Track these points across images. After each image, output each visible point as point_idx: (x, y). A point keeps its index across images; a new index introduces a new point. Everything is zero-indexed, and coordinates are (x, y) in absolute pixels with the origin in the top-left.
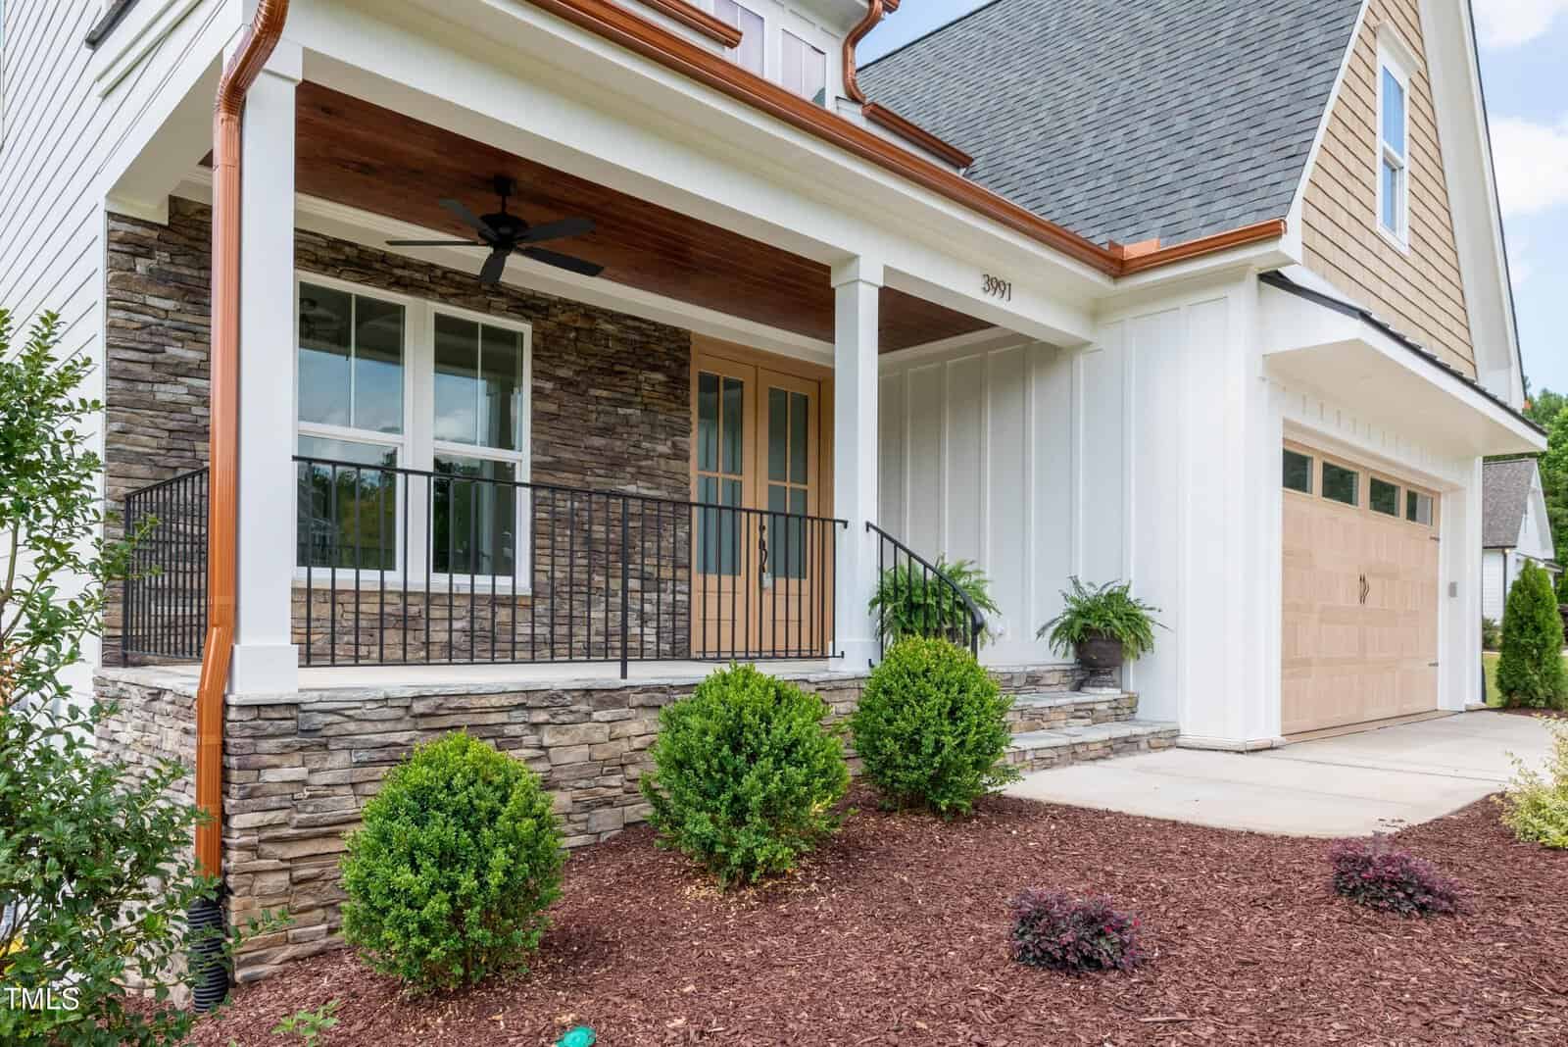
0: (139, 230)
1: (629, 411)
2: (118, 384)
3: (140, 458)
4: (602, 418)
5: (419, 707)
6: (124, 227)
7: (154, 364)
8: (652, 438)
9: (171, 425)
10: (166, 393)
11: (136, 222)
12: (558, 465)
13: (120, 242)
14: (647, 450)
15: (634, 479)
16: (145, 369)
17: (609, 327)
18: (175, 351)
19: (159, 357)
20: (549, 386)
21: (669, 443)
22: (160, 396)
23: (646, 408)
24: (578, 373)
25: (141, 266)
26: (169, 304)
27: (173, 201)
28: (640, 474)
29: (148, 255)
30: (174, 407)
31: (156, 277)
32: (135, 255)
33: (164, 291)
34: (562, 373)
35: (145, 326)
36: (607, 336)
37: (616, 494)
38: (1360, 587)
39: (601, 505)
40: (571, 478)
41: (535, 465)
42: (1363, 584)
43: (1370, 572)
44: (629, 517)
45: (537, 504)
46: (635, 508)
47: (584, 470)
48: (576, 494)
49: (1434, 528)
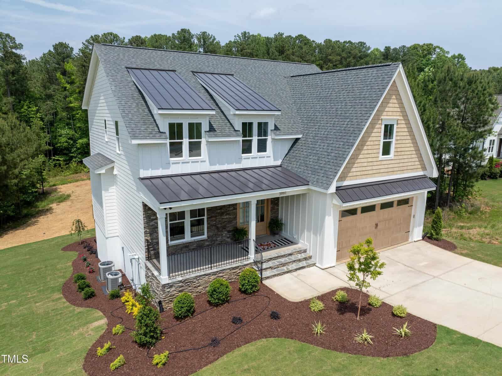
9: (152, 228)
12: (211, 217)
19: (150, 219)
30: (152, 225)
35: (148, 216)
37: (223, 219)
38: (375, 226)
39: (220, 221)
40: (214, 219)
41: (207, 218)
42: (377, 225)
43: (379, 222)
44: (225, 222)
45: (208, 223)
46: (226, 220)
47: (216, 216)
48: (215, 221)
49: (409, 205)
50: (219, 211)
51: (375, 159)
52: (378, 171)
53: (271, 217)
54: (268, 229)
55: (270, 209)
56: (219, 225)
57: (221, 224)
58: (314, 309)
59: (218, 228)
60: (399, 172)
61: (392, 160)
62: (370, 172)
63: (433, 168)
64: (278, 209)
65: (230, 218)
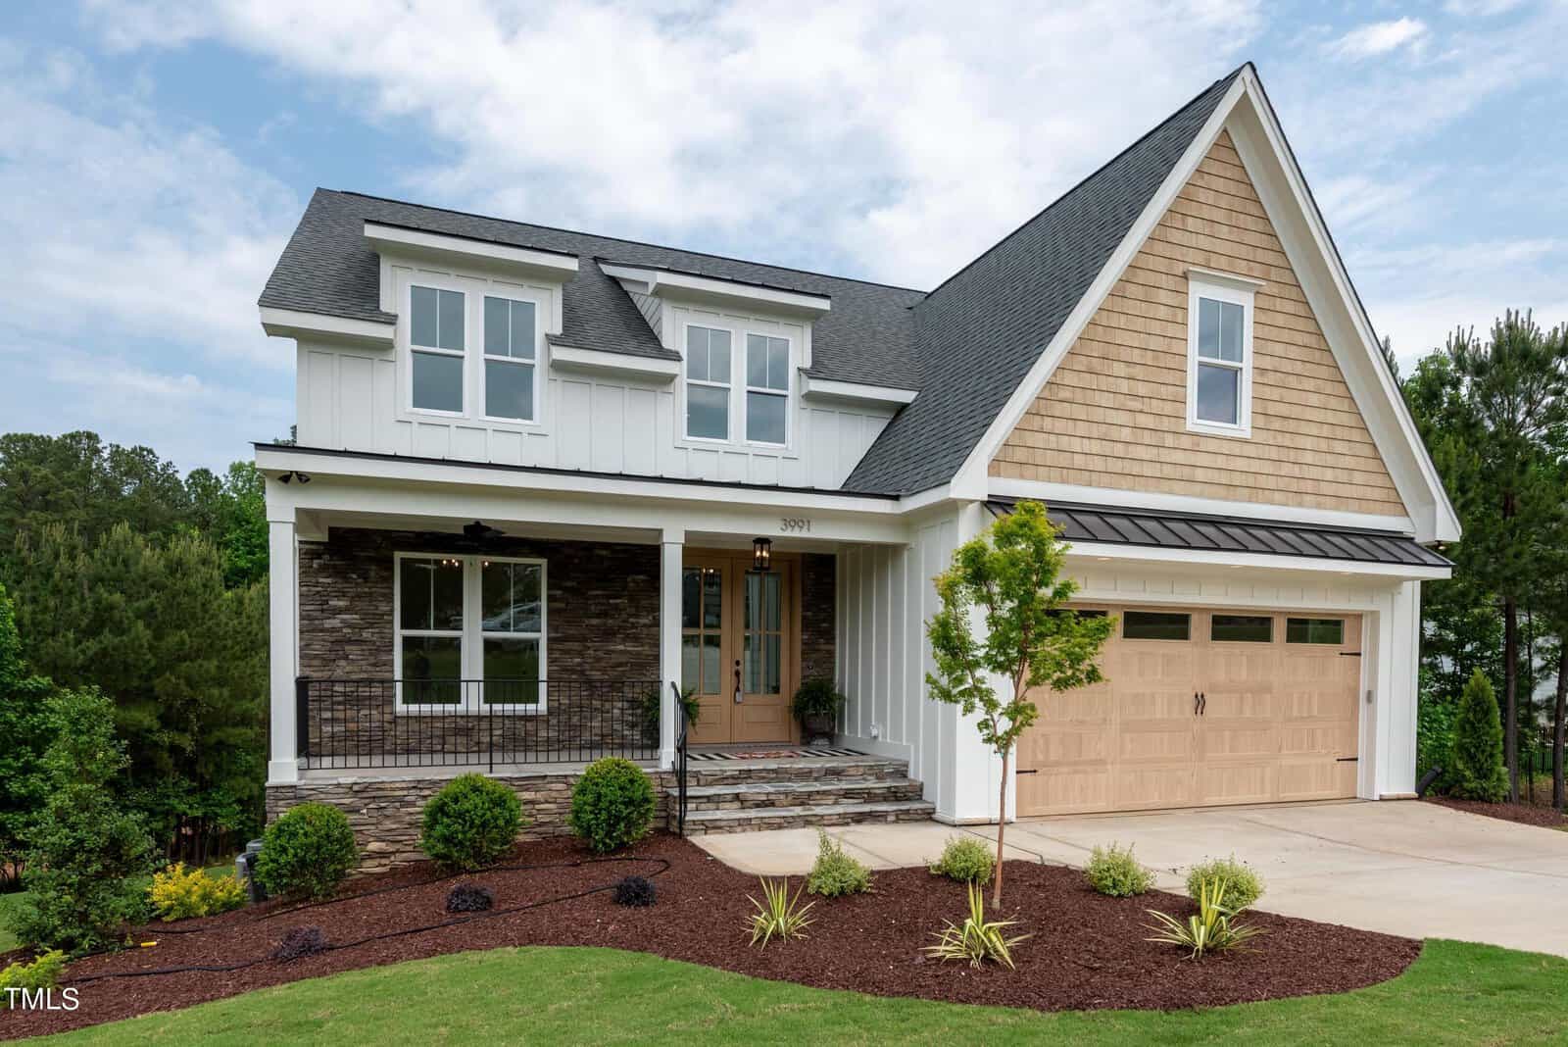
0: (313, 547)
1: (619, 601)
2: (306, 622)
3: (316, 657)
4: (599, 607)
5: (356, 788)
6: (307, 546)
7: (322, 611)
8: (637, 616)
9: (331, 639)
10: (328, 624)
11: (312, 543)
12: (566, 639)
13: (305, 554)
14: (633, 623)
15: (624, 641)
16: (318, 614)
17: (604, 553)
18: (333, 603)
19: (325, 607)
20: (559, 593)
21: (650, 618)
22: (326, 626)
23: (631, 599)
24: (579, 583)
25: (316, 564)
26: (329, 580)
27: (331, 529)
28: (626, 638)
29: (319, 558)
30: (333, 630)
31: (322, 569)
32: (312, 559)
33: (325, 574)
34: (569, 584)
35: (318, 592)
36: (602, 558)
37: (609, 652)
38: (1194, 702)
39: (598, 660)
40: (576, 646)
41: (549, 640)
42: (1200, 701)
43: (1214, 689)
44: (620, 665)
45: (551, 661)
46: (623, 659)
47: (585, 640)
48: (580, 654)
49: (1347, 645)
50: (595, 621)
51: (1166, 424)
52: (1186, 472)
53: (804, 677)
54: (793, 721)
55: (798, 647)
56: (596, 675)
57: (604, 671)
58: (817, 882)
59: (590, 684)
60: (1277, 496)
61: (1246, 442)
62: (1148, 470)
63: (1433, 502)
64: (831, 654)
65: (638, 653)
